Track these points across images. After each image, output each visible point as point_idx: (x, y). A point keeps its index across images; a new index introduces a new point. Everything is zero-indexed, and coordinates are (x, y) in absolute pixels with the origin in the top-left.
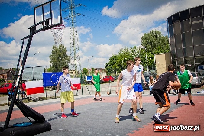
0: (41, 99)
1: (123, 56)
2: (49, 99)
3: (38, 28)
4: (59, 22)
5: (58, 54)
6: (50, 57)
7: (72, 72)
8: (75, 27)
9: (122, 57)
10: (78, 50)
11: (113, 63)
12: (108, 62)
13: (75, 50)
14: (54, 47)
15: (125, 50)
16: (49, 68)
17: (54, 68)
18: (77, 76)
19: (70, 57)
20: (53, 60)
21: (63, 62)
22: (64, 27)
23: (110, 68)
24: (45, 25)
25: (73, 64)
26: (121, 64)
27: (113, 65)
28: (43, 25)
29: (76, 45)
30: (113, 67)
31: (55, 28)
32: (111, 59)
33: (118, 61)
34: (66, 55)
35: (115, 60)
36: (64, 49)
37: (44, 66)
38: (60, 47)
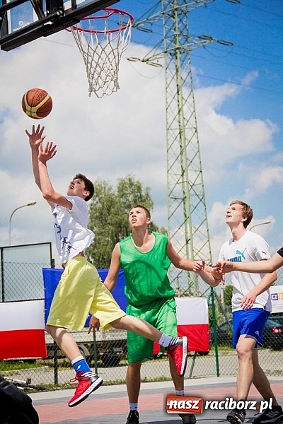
2: (68, 389)
10: (203, 200)
13: (188, 197)
28: (39, 9)
36: (141, 197)
37: (50, 243)
38: (122, 188)
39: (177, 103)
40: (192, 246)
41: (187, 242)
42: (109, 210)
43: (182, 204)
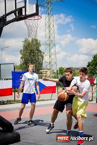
0: (9, 102)
2: (18, 103)
3: (9, 18)
4: (34, 12)
5: (30, 49)
6: (21, 52)
7: (46, 71)
8: (52, 17)
10: (54, 45)
13: (51, 44)
14: (25, 41)
16: (19, 65)
17: (25, 66)
18: (52, 76)
19: (44, 53)
20: (24, 56)
21: (36, 59)
22: (40, 17)
24: (17, 15)
25: (47, 61)
28: (15, 14)
29: (52, 38)
31: (30, 18)
34: (40, 50)
36: (38, 43)
37: (14, 64)
38: (32, 40)
39: (48, 18)
40: (51, 58)
41: (50, 57)
42: (29, 46)
43: (49, 46)
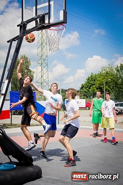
0: (5, 126)
1: (105, 76)
4: (62, 19)
9: (103, 77)
10: (47, 65)
11: (91, 84)
12: (84, 83)
13: (43, 63)
15: (108, 69)
23: (86, 91)
26: (102, 87)
27: (91, 87)
28: (36, 22)
30: (90, 90)
32: (89, 79)
33: (97, 83)
34: (30, 69)
35: (94, 80)
36: (27, 61)
39: (41, 35)
41: (42, 77)
43: (41, 65)
